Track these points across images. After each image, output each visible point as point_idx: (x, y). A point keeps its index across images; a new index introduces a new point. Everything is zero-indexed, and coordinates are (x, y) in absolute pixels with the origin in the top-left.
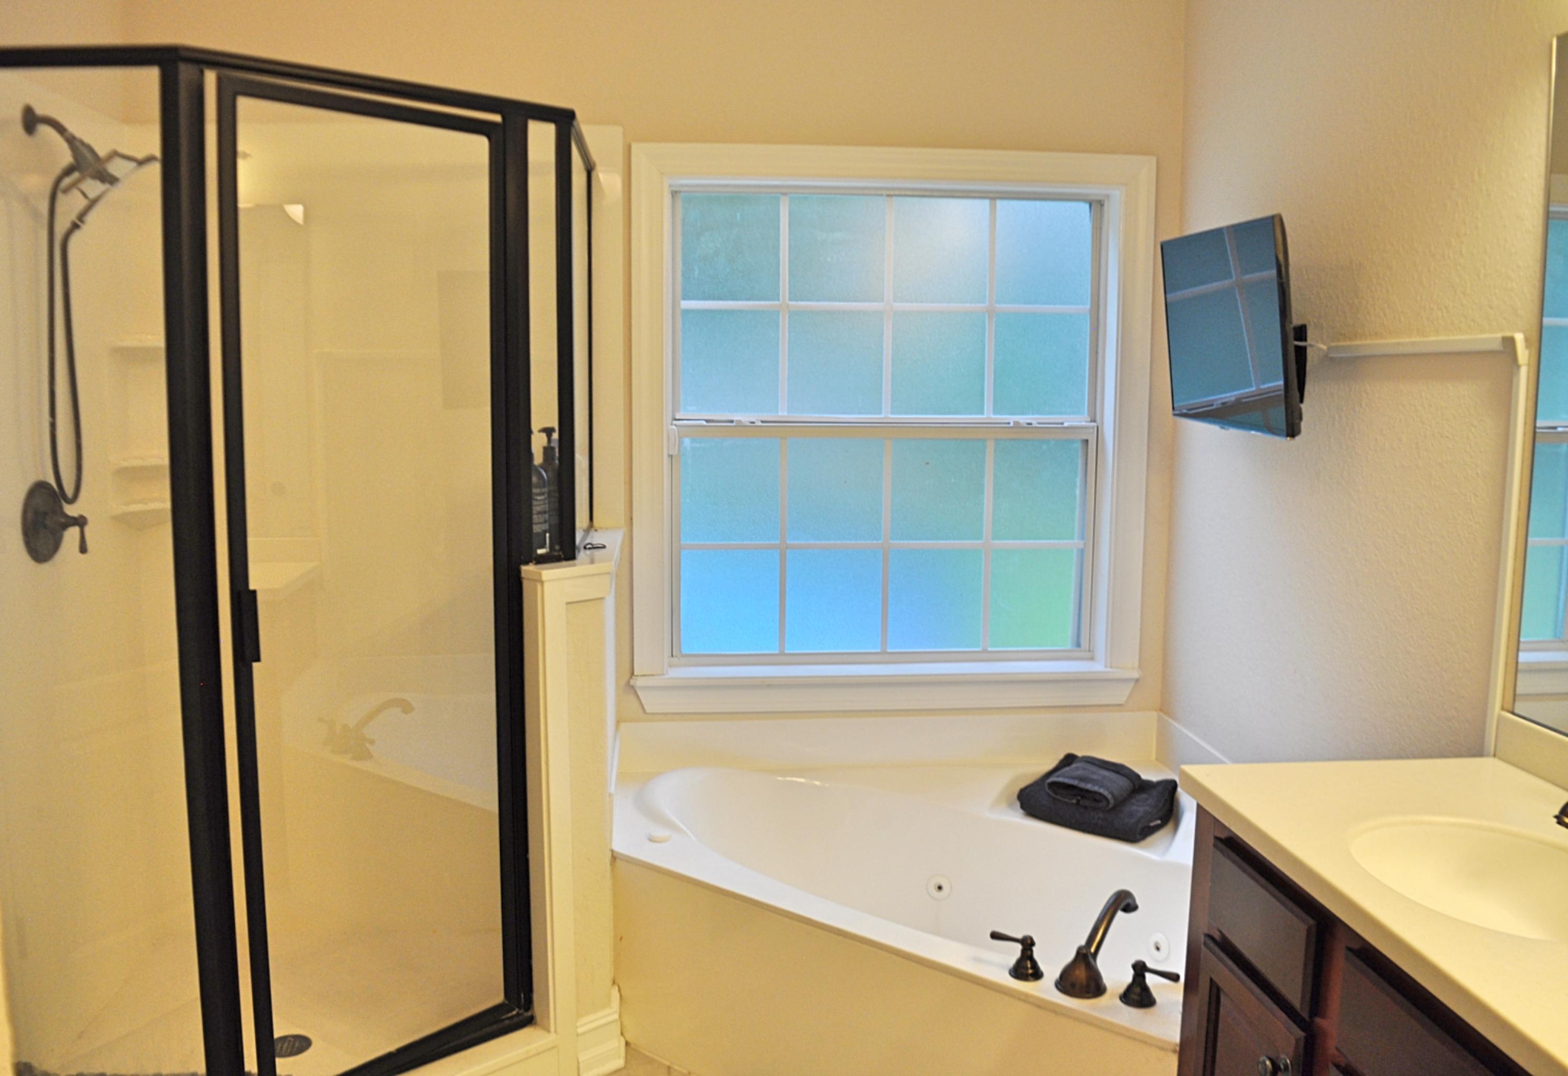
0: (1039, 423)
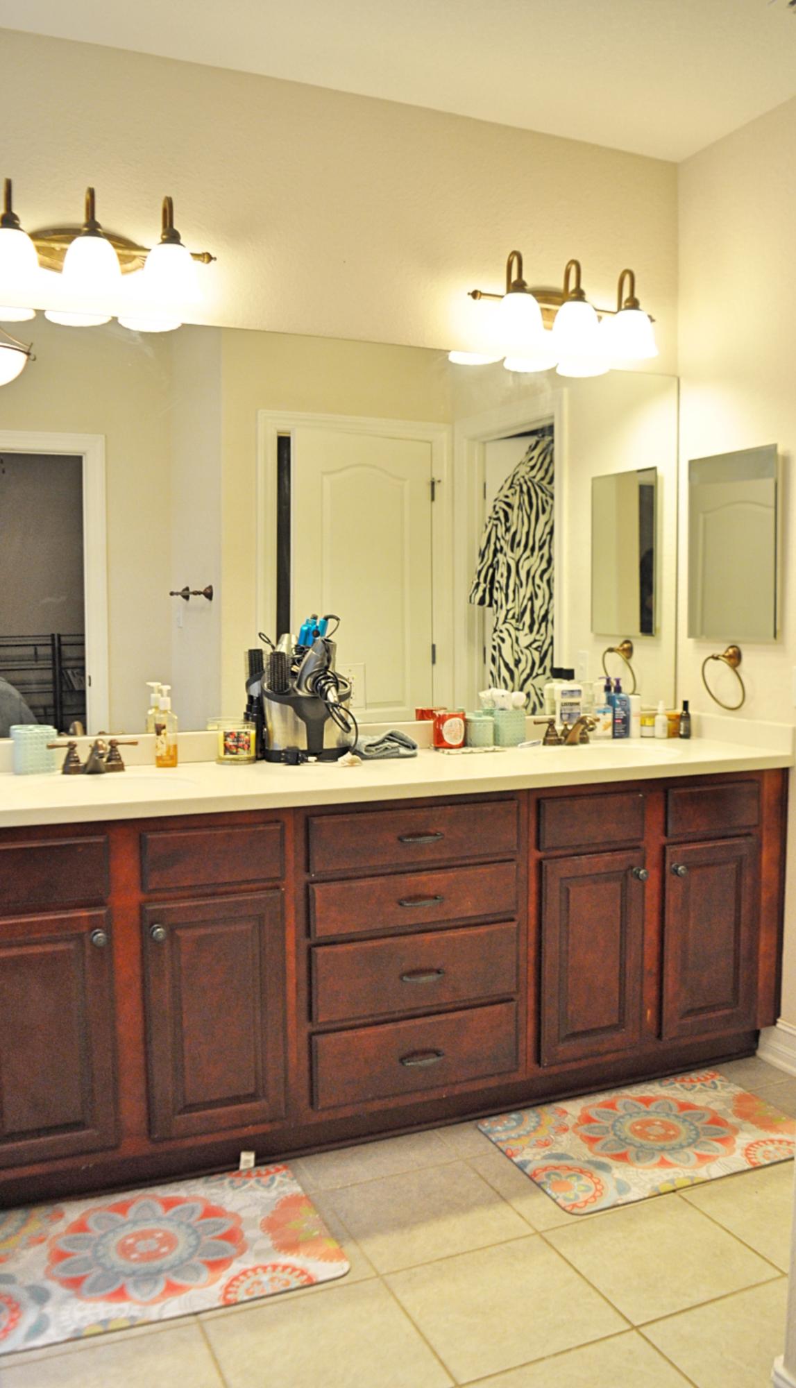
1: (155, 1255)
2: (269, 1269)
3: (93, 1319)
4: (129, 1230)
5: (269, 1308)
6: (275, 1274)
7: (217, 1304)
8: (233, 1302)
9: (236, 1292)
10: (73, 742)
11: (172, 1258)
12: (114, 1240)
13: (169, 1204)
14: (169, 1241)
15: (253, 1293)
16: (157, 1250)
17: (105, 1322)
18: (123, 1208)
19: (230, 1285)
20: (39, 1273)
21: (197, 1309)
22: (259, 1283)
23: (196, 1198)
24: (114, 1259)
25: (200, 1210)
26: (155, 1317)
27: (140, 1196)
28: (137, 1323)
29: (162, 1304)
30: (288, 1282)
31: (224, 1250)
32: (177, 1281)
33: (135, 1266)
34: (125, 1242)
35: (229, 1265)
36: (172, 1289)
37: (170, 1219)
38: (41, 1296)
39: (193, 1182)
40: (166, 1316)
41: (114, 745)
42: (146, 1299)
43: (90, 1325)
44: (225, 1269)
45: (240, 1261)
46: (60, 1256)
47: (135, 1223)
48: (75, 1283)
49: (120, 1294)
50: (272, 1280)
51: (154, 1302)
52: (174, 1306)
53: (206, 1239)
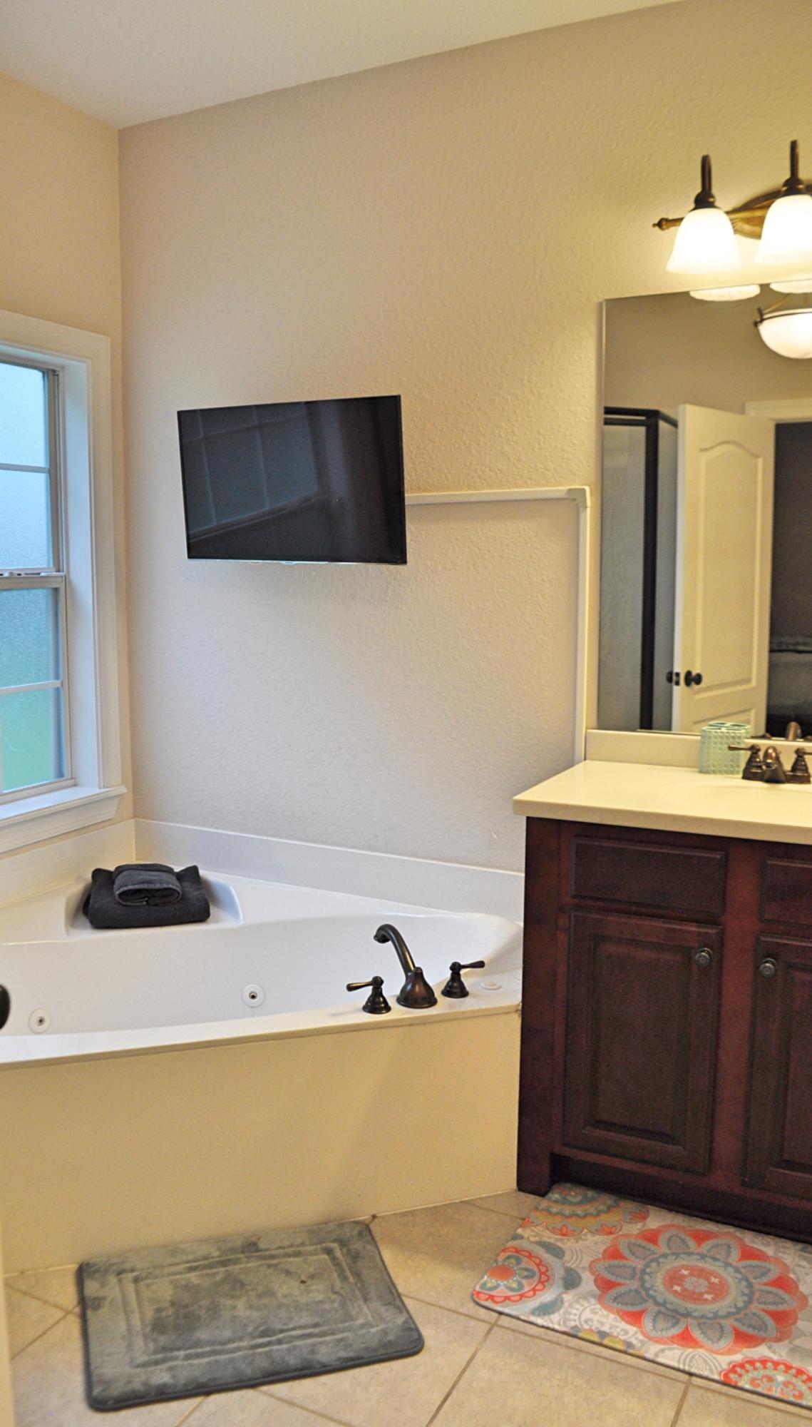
0: (26, 574)
1: (696, 1297)
2: (794, 1371)
3: (595, 1325)
4: (695, 1262)
5: (764, 1411)
6: (794, 1380)
7: (716, 1377)
8: (733, 1384)
9: (740, 1376)
10: (757, 745)
11: (708, 1309)
12: (670, 1264)
13: (748, 1254)
14: (719, 1291)
15: (758, 1386)
16: (701, 1294)
17: (603, 1334)
18: (700, 1238)
19: (742, 1366)
20: (586, 1261)
21: (693, 1370)
22: (770, 1379)
23: (777, 1261)
24: (658, 1282)
25: (775, 1272)
26: (649, 1355)
27: (728, 1233)
28: (631, 1351)
29: (663, 1347)
30: (801, 1395)
31: (764, 1327)
32: (696, 1333)
33: (670, 1297)
34: (680, 1271)
35: (755, 1346)
36: (686, 1339)
37: (737, 1270)
38: (571, 1281)
39: (789, 1244)
40: (660, 1360)
41: (801, 754)
42: (653, 1334)
43: (591, 1330)
44: (748, 1347)
45: (770, 1348)
46: (614, 1254)
47: (703, 1257)
48: (605, 1285)
49: (635, 1317)
50: (786, 1384)
51: (657, 1341)
52: (673, 1355)
53: (755, 1307)
